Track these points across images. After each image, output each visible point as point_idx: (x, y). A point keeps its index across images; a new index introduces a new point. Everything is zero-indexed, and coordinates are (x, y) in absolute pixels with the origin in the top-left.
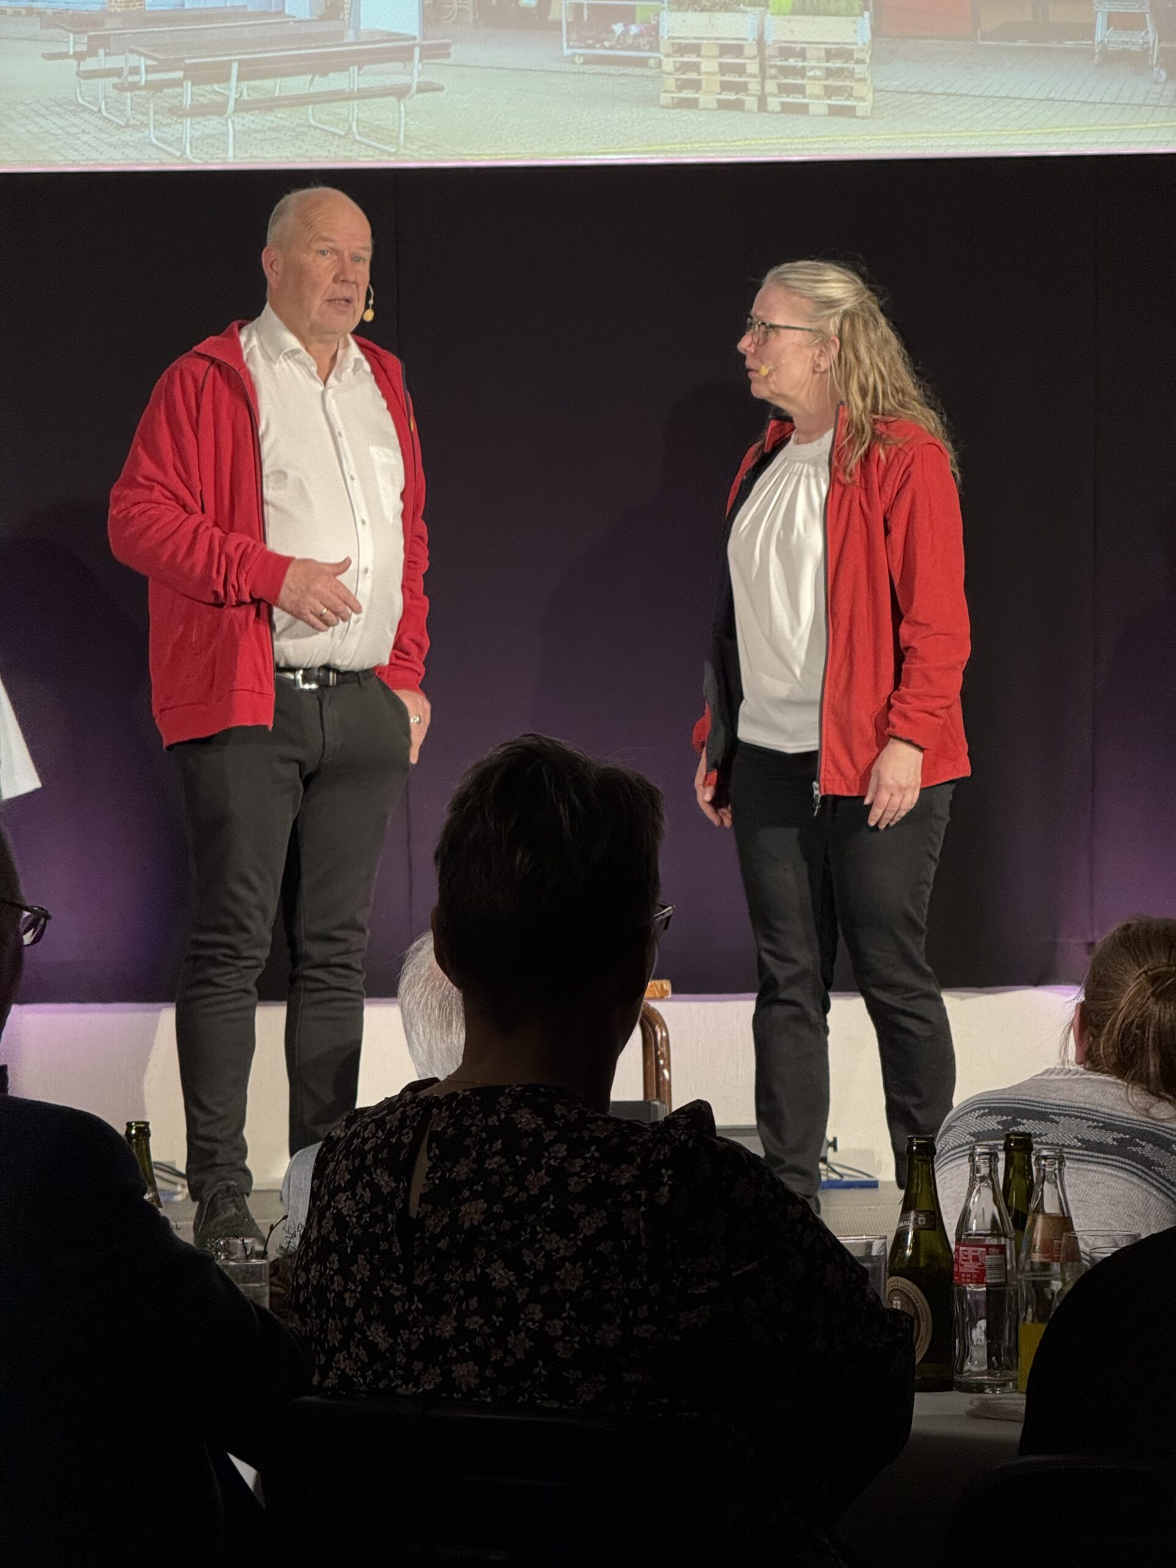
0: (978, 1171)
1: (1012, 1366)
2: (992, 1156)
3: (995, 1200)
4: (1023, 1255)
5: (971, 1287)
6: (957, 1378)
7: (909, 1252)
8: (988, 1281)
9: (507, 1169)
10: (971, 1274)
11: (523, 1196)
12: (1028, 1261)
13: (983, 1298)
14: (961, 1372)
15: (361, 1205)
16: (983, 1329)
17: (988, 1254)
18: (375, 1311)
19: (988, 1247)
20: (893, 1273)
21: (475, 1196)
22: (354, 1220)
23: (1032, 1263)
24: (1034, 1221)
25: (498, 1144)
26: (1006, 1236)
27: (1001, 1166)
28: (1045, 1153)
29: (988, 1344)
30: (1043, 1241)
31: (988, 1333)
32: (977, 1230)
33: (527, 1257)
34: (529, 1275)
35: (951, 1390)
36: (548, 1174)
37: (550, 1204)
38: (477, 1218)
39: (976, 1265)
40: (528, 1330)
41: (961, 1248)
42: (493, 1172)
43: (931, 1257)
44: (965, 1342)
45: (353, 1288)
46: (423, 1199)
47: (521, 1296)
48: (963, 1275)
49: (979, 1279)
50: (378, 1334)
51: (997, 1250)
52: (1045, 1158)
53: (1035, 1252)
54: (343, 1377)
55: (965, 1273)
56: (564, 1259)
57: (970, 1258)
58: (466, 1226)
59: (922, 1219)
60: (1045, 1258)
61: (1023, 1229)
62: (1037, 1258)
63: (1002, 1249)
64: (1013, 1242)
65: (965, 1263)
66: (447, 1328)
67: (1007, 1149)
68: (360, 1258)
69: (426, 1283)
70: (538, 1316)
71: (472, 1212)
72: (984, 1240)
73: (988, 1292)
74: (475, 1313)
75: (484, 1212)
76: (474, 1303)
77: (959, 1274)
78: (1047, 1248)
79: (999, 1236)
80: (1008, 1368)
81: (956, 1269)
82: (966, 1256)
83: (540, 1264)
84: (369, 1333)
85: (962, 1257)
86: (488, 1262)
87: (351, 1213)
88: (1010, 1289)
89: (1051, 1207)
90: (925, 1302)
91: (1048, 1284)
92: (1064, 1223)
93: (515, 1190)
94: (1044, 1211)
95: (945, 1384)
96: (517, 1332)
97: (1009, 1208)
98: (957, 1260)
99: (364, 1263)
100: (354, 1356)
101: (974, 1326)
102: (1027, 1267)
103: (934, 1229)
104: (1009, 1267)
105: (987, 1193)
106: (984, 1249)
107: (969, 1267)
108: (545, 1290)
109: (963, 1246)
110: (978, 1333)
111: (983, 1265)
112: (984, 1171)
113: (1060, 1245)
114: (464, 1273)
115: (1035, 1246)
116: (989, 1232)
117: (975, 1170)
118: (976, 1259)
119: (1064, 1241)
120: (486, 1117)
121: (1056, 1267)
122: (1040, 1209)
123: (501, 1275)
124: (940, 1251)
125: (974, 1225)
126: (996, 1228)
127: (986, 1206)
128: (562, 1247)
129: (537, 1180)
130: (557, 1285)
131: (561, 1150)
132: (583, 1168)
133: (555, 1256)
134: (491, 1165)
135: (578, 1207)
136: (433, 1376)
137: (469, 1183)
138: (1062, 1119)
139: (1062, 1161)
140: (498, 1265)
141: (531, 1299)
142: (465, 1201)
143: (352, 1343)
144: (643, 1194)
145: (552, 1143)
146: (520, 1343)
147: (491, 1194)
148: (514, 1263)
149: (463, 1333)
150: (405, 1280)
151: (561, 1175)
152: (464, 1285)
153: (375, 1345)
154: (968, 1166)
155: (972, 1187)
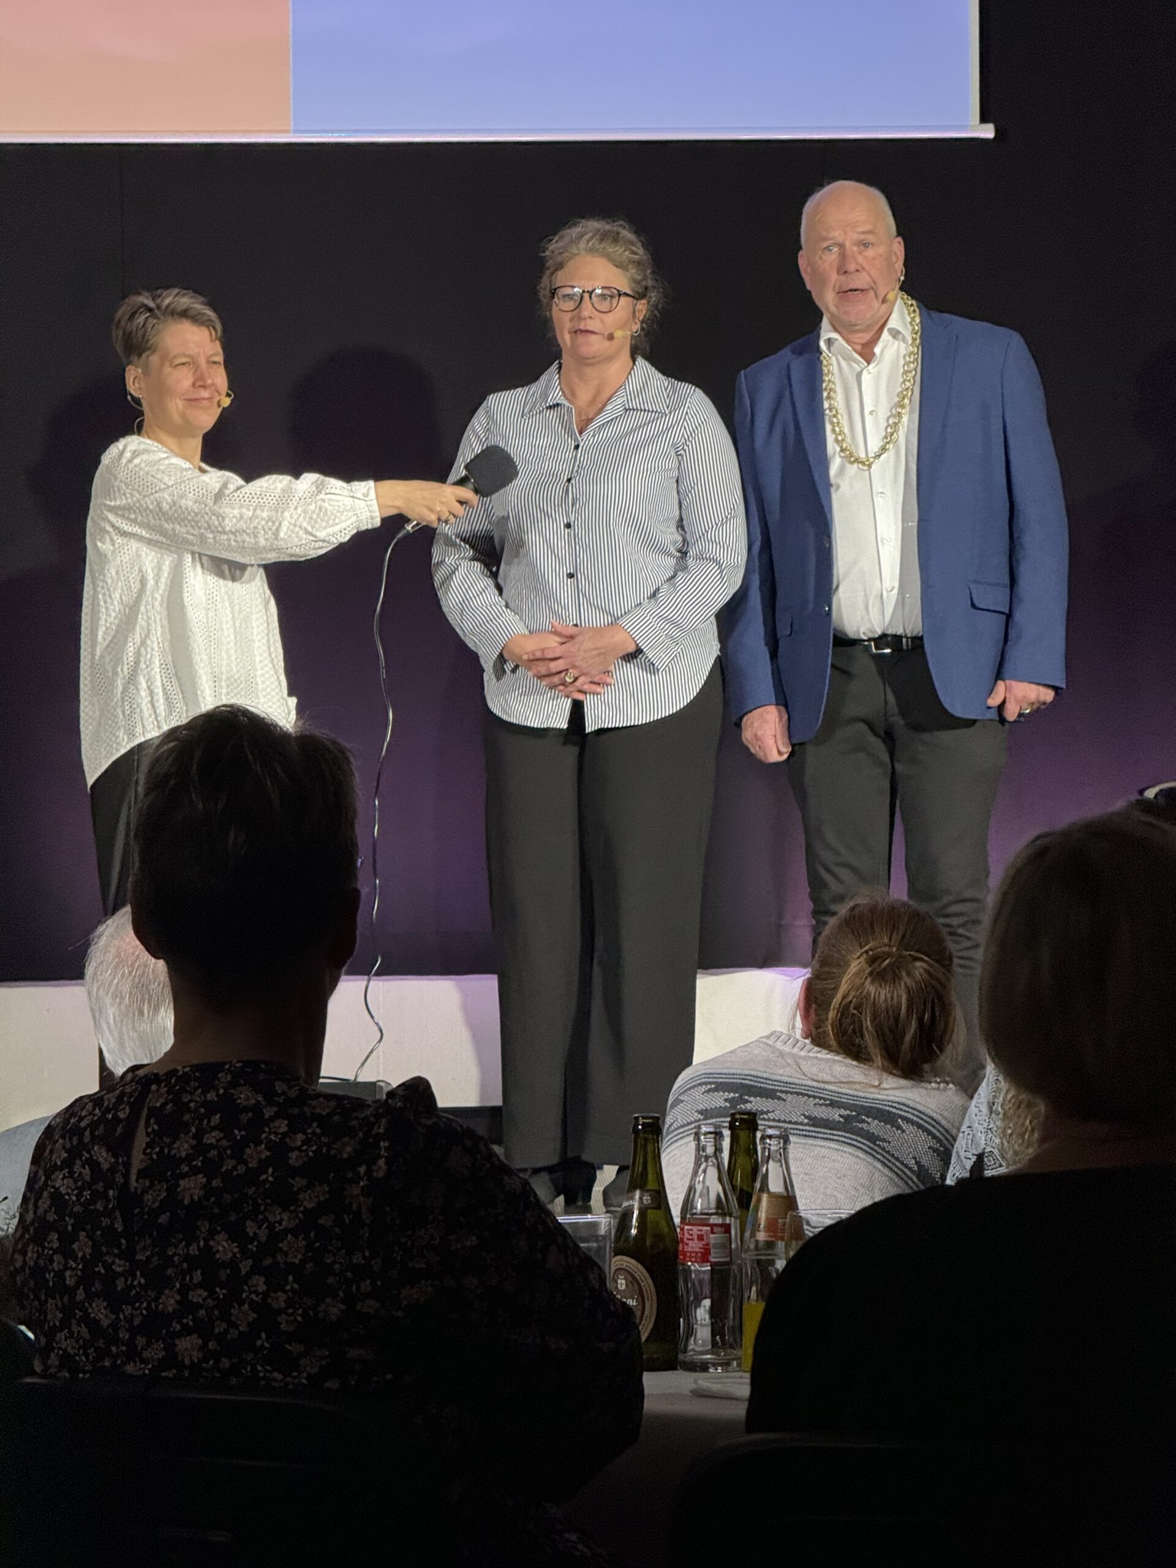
0: (704, 1150)
1: (736, 1344)
2: (718, 1135)
3: (720, 1180)
4: (747, 1234)
5: (694, 1267)
7: (634, 1232)
8: (713, 1260)
9: (224, 1143)
10: (696, 1253)
11: (241, 1169)
12: (752, 1240)
13: (707, 1277)
14: (685, 1351)
15: (80, 1183)
16: (707, 1308)
17: (712, 1232)
18: (97, 1286)
19: (712, 1226)
20: (618, 1252)
21: (195, 1171)
22: (74, 1198)
23: (757, 1242)
24: (759, 1200)
25: (216, 1119)
26: (731, 1215)
27: (726, 1144)
28: (770, 1132)
29: (712, 1324)
30: (767, 1219)
31: (713, 1312)
32: (702, 1209)
33: (251, 1228)
34: (253, 1247)
35: (675, 1369)
36: (268, 1149)
37: (269, 1176)
38: (197, 1193)
39: (701, 1244)
40: (251, 1303)
41: (686, 1227)
42: (212, 1147)
43: (659, 1237)
44: (689, 1320)
45: (74, 1265)
46: (141, 1175)
47: (245, 1267)
48: (688, 1254)
49: (704, 1257)
50: (99, 1311)
51: (723, 1229)
52: (770, 1137)
53: (759, 1231)
55: (690, 1252)
56: (286, 1231)
57: (695, 1237)
58: (186, 1202)
59: (647, 1199)
60: (769, 1236)
61: (748, 1208)
62: (761, 1236)
63: (727, 1228)
64: (738, 1221)
65: (690, 1242)
66: (170, 1301)
67: (732, 1127)
68: (83, 1234)
69: (149, 1259)
70: (262, 1288)
71: (192, 1187)
72: (709, 1219)
73: (712, 1270)
74: (199, 1286)
75: (204, 1187)
76: (198, 1276)
77: (684, 1253)
78: (772, 1225)
79: (724, 1215)
81: (680, 1248)
82: (692, 1235)
83: (263, 1234)
84: (90, 1310)
85: (687, 1236)
86: (212, 1233)
87: (70, 1191)
88: (734, 1267)
89: (775, 1185)
90: (650, 1281)
91: (772, 1262)
92: (788, 1201)
93: (233, 1163)
94: (768, 1190)
95: (669, 1364)
96: (241, 1303)
97: (734, 1188)
98: (682, 1239)
99: (86, 1240)
100: (75, 1335)
101: (698, 1305)
102: (752, 1246)
103: (658, 1207)
104: (733, 1246)
105: (712, 1173)
106: (709, 1228)
107: (694, 1246)
108: (268, 1262)
109: (687, 1224)
110: (702, 1312)
111: (708, 1244)
112: (710, 1150)
113: (784, 1224)
114: (188, 1245)
115: (759, 1225)
116: (714, 1211)
117: (700, 1148)
118: (700, 1238)
119: (788, 1220)
120: (206, 1091)
121: (781, 1245)
122: (764, 1187)
123: (224, 1247)
124: (666, 1230)
125: (699, 1205)
126: (721, 1208)
127: (712, 1184)
128: (284, 1219)
129: (256, 1154)
130: (279, 1258)
131: (283, 1126)
132: (304, 1143)
133: (278, 1228)
134: (210, 1138)
135: (299, 1182)
136: (156, 1352)
137: (189, 1159)
138: (790, 1097)
139: (786, 1141)
140: (221, 1237)
141: (254, 1270)
142: (184, 1176)
143: (74, 1321)
144: (362, 1170)
145: (272, 1119)
146: (244, 1316)
147: (210, 1169)
148: (237, 1235)
149: (186, 1306)
150: (127, 1255)
151: (280, 1150)
152: (187, 1258)
153: (96, 1322)
154: (693, 1145)
155: (697, 1164)
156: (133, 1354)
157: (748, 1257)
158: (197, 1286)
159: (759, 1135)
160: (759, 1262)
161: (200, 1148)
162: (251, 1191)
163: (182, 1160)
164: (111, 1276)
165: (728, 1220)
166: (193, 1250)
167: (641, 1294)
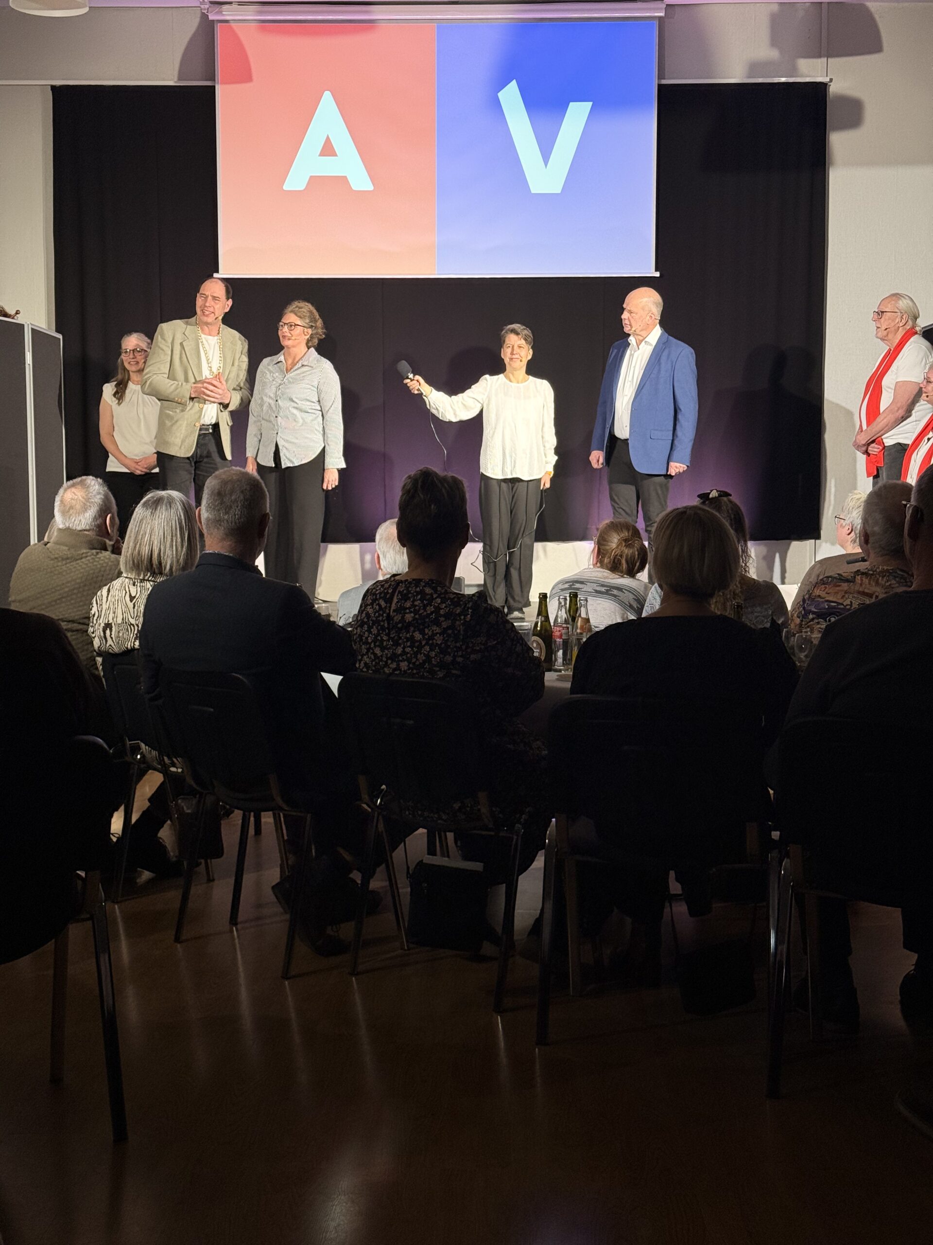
0: (561, 603)
2: (565, 599)
3: (566, 613)
4: (574, 630)
5: (558, 640)
6: (553, 668)
7: (539, 629)
8: (563, 638)
9: (421, 605)
10: (558, 636)
11: (425, 613)
13: (561, 643)
14: (555, 665)
17: (563, 629)
18: (377, 644)
19: (563, 627)
20: (534, 635)
21: (411, 612)
23: (577, 632)
24: (578, 620)
25: (419, 597)
26: (569, 624)
27: (568, 602)
28: (582, 598)
29: (563, 657)
30: (581, 626)
31: (565, 654)
32: (560, 622)
33: (426, 631)
34: (426, 637)
35: (552, 671)
36: (434, 607)
37: (433, 616)
38: (411, 619)
39: (559, 633)
40: (424, 654)
42: (416, 606)
43: (546, 630)
44: (556, 656)
46: (394, 611)
47: (424, 643)
48: (556, 636)
49: (561, 637)
50: (378, 651)
51: (566, 628)
53: (578, 629)
54: (366, 664)
56: (437, 633)
58: (407, 621)
59: (543, 619)
60: (581, 631)
61: (574, 622)
62: (579, 631)
63: (568, 628)
64: (571, 626)
65: (556, 632)
66: (399, 650)
67: (570, 596)
69: (394, 637)
70: (428, 650)
71: (409, 617)
72: (562, 625)
73: (563, 642)
74: (409, 647)
75: (413, 617)
76: (409, 644)
77: (554, 636)
78: (582, 627)
79: (567, 624)
80: (569, 664)
81: (553, 634)
82: (557, 630)
83: (430, 633)
85: (555, 630)
86: (414, 631)
88: (570, 641)
89: (583, 615)
90: (543, 645)
91: (582, 639)
92: (587, 620)
93: (423, 611)
95: (550, 670)
96: (421, 654)
97: (570, 615)
99: (375, 628)
101: (558, 651)
102: (575, 634)
103: (546, 621)
104: (570, 634)
105: (563, 610)
107: (558, 634)
108: (431, 642)
109: (556, 627)
110: (560, 653)
111: (562, 633)
112: (563, 604)
114: (407, 634)
115: (578, 627)
116: (564, 623)
117: (560, 603)
118: (559, 631)
120: (416, 588)
121: (585, 634)
122: (580, 615)
123: (418, 636)
124: (549, 628)
125: (559, 620)
126: (566, 622)
127: (563, 614)
128: (437, 629)
129: (430, 609)
130: (434, 641)
131: (439, 600)
132: (445, 607)
133: (435, 632)
134: (417, 603)
135: (442, 619)
136: (394, 665)
137: (409, 608)
138: (588, 583)
139: (587, 601)
140: (417, 633)
141: (427, 644)
142: (407, 613)
143: (369, 653)
144: (462, 617)
145: (436, 598)
146: (421, 657)
147: (416, 612)
148: (422, 632)
149: (404, 653)
150: (388, 635)
151: (438, 609)
152: (406, 638)
153: (376, 654)
154: (558, 602)
155: (559, 608)
156: (386, 665)
157: (574, 637)
158: (408, 647)
159: (578, 599)
160: (578, 639)
161: (414, 606)
162: (427, 620)
163: (407, 608)
164: (382, 641)
165: (568, 626)
166: (408, 635)
167: (541, 649)
